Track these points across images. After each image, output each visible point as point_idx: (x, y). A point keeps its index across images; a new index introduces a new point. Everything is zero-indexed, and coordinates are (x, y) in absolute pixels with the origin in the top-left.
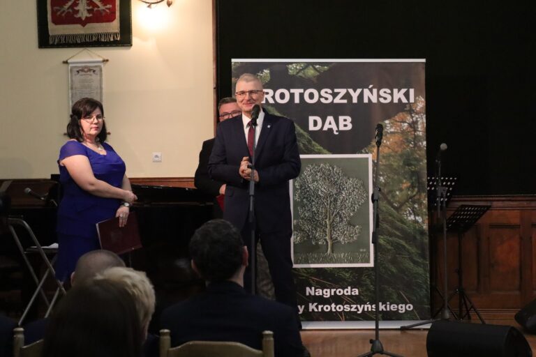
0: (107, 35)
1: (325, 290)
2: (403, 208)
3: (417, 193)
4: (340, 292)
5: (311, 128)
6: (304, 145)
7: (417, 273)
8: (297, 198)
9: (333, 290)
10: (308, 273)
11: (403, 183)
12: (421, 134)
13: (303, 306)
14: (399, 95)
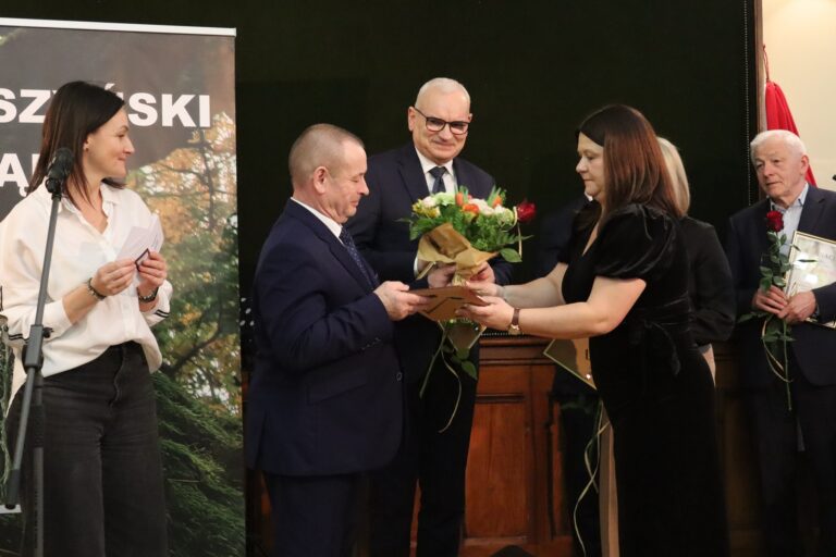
2: (184, 368)
3: (217, 335)
7: (219, 520)
11: (183, 311)
12: (225, 198)
14: (174, 109)
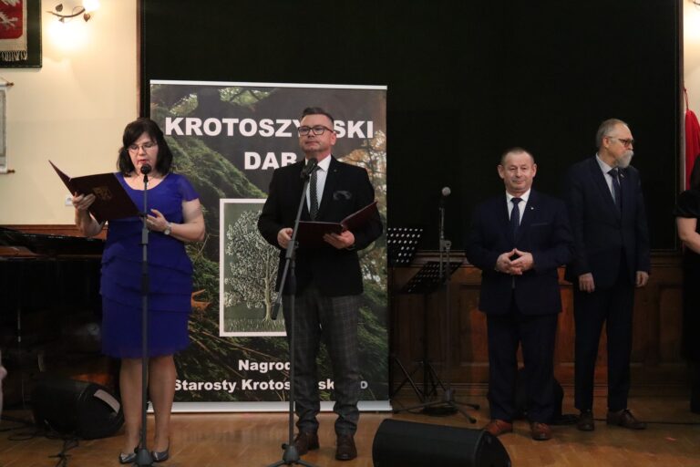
0: (12, 53)
1: (262, 364)
4: (280, 366)
5: (248, 166)
6: (239, 186)
7: (374, 344)
8: (229, 252)
9: (271, 364)
10: (241, 343)
12: (380, 176)
13: (235, 384)
14: (354, 129)
